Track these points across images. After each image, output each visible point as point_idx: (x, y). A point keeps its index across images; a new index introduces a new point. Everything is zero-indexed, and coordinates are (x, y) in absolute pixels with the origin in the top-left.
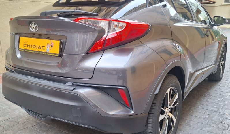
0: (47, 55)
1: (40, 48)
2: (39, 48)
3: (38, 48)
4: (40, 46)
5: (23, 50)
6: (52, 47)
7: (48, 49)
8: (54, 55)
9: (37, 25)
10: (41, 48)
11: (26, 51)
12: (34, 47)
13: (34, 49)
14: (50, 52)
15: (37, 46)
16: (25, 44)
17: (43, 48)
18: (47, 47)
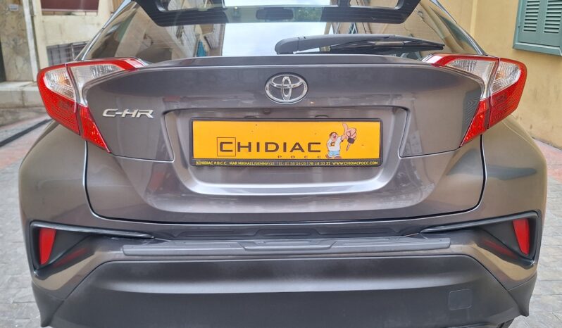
1: (301, 148)
2: (294, 149)
3: (289, 149)
4: (297, 144)
5: (217, 163)
6: (351, 141)
7: (335, 149)
8: (363, 163)
9: (301, 81)
10: (306, 150)
11: (232, 163)
12: (272, 147)
13: (272, 156)
15: (285, 144)
16: (222, 143)
17: (312, 149)
18: (332, 144)
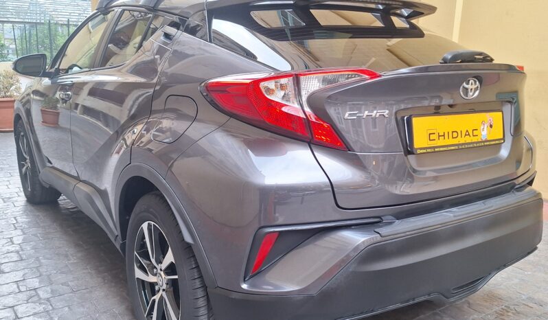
0: (487, 145)
1: (469, 135)
2: (466, 135)
3: (463, 135)
4: (467, 131)
5: (429, 150)
6: (491, 126)
7: (484, 133)
10: (471, 134)
11: (436, 150)
12: (455, 135)
13: (455, 141)
14: (488, 139)
15: (461, 132)
16: (430, 134)
17: (475, 133)
18: (483, 130)
